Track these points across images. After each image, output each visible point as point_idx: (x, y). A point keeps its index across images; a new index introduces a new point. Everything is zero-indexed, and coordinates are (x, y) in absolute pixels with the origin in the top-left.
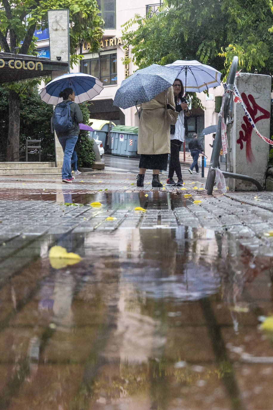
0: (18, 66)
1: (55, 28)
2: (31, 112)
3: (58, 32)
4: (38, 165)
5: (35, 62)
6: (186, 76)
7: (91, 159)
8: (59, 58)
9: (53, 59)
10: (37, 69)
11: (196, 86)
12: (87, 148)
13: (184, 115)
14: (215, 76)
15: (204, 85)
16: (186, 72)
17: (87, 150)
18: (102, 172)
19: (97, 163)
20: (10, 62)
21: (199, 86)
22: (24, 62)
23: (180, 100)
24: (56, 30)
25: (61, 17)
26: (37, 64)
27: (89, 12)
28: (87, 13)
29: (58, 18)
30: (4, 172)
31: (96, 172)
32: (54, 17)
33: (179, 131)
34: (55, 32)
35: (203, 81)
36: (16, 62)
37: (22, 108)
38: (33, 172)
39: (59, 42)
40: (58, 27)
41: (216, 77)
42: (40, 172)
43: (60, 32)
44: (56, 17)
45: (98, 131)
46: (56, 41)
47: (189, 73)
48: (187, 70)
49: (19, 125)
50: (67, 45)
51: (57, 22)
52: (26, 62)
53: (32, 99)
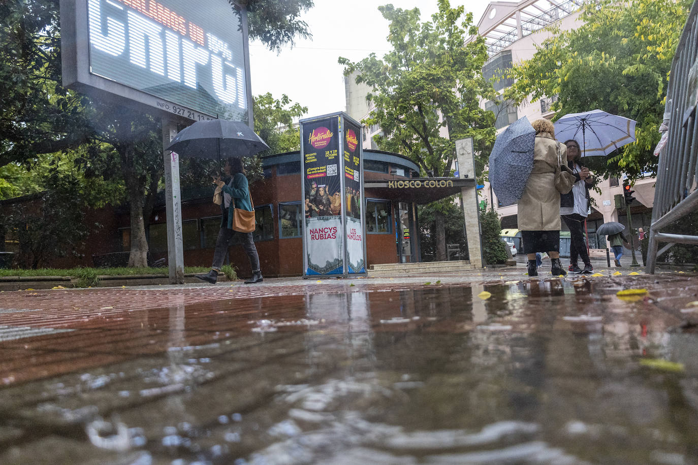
0: (432, 185)
1: (461, 153)
2: (453, 224)
3: (464, 156)
4: (453, 264)
5: (446, 181)
6: (584, 134)
7: (504, 257)
8: (466, 176)
9: (462, 177)
10: (448, 186)
11: (600, 147)
12: (500, 249)
13: (584, 183)
14: (626, 128)
15: (612, 144)
16: (584, 129)
17: (500, 251)
18: (514, 267)
19: (509, 260)
20: (425, 183)
21: (604, 146)
22: (437, 181)
23: (577, 165)
24: (463, 154)
25: (466, 144)
26: (448, 182)
27: (492, 141)
28: (490, 142)
29: (464, 144)
30: (424, 270)
31: (509, 267)
32: (460, 144)
33: (579, 202)
34: (462, 156)
35: (610, 140)
36: (430, 182)
37: (446, 222)
38: (448, 269)
39: (466, 163)
40: (465, 152)
41: (628, 130)
42: (454, 269)
43: (466, 156)
44: (462, 144)
45: (513, 238)
46: (462, 164)
47: (587, 131)
48: (585, 128)
49: (444, 234)
50: (473, 165)
51: (463, 148)
52: (439, 181)
53: (454, 215)
